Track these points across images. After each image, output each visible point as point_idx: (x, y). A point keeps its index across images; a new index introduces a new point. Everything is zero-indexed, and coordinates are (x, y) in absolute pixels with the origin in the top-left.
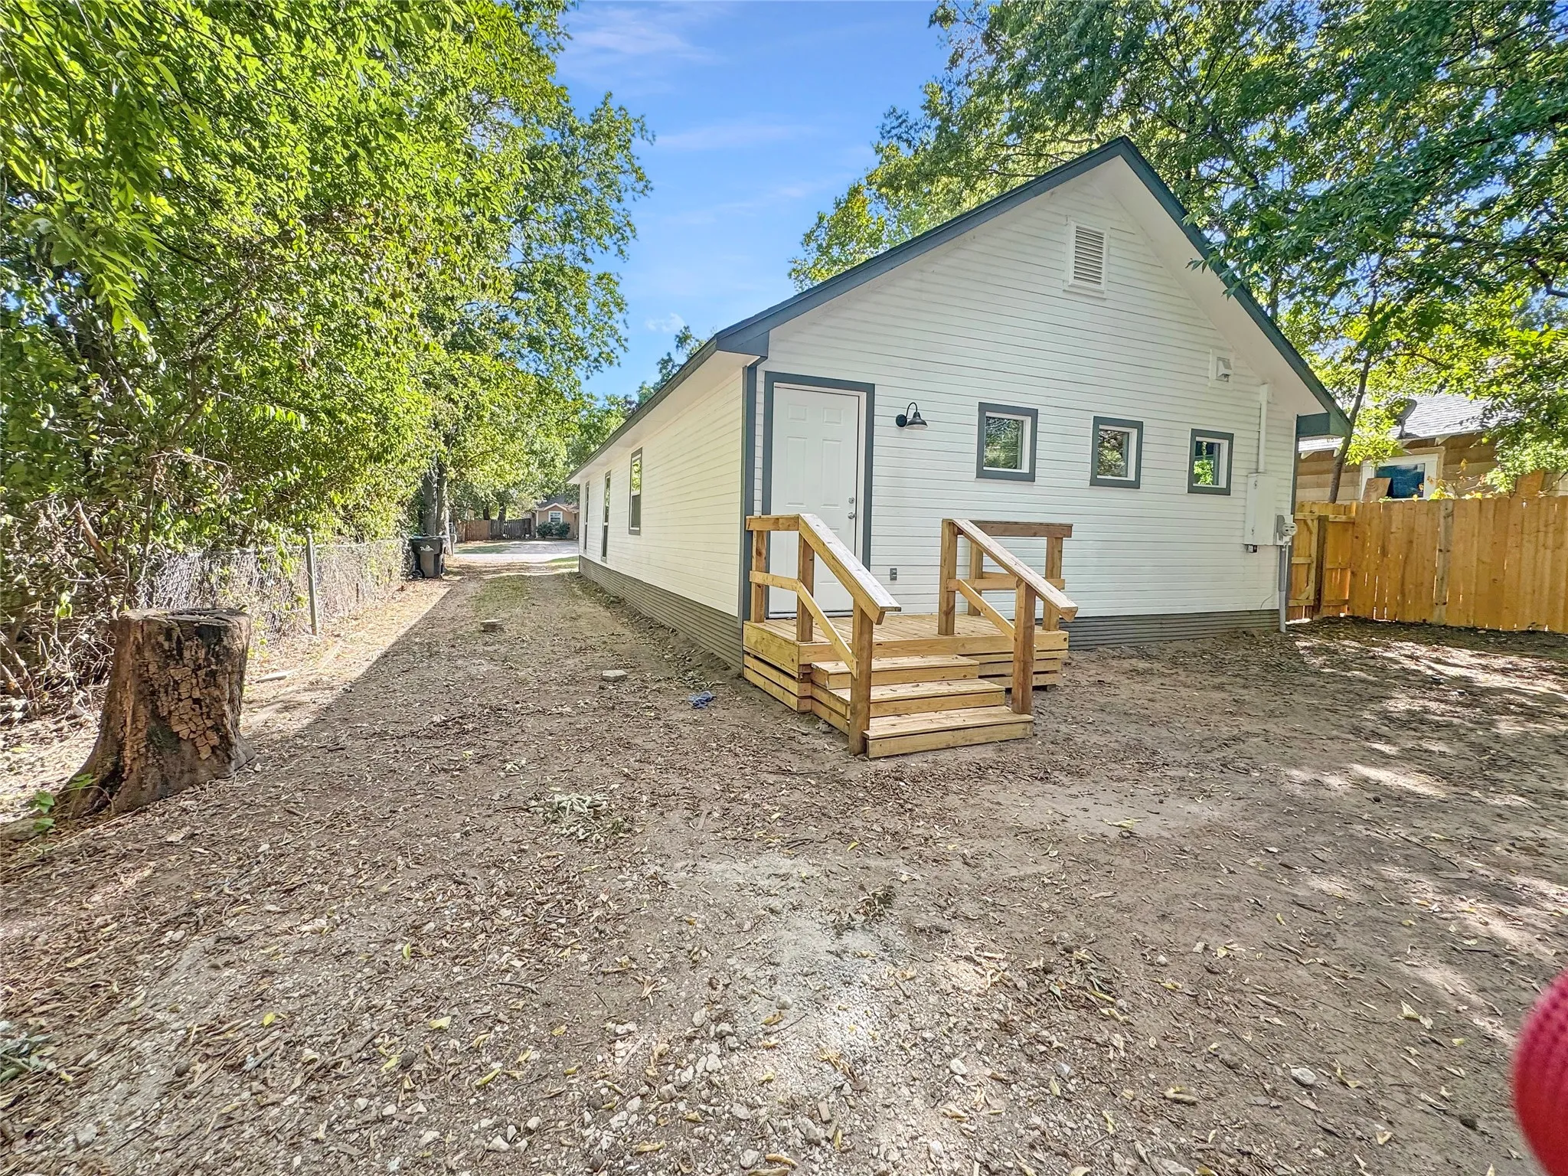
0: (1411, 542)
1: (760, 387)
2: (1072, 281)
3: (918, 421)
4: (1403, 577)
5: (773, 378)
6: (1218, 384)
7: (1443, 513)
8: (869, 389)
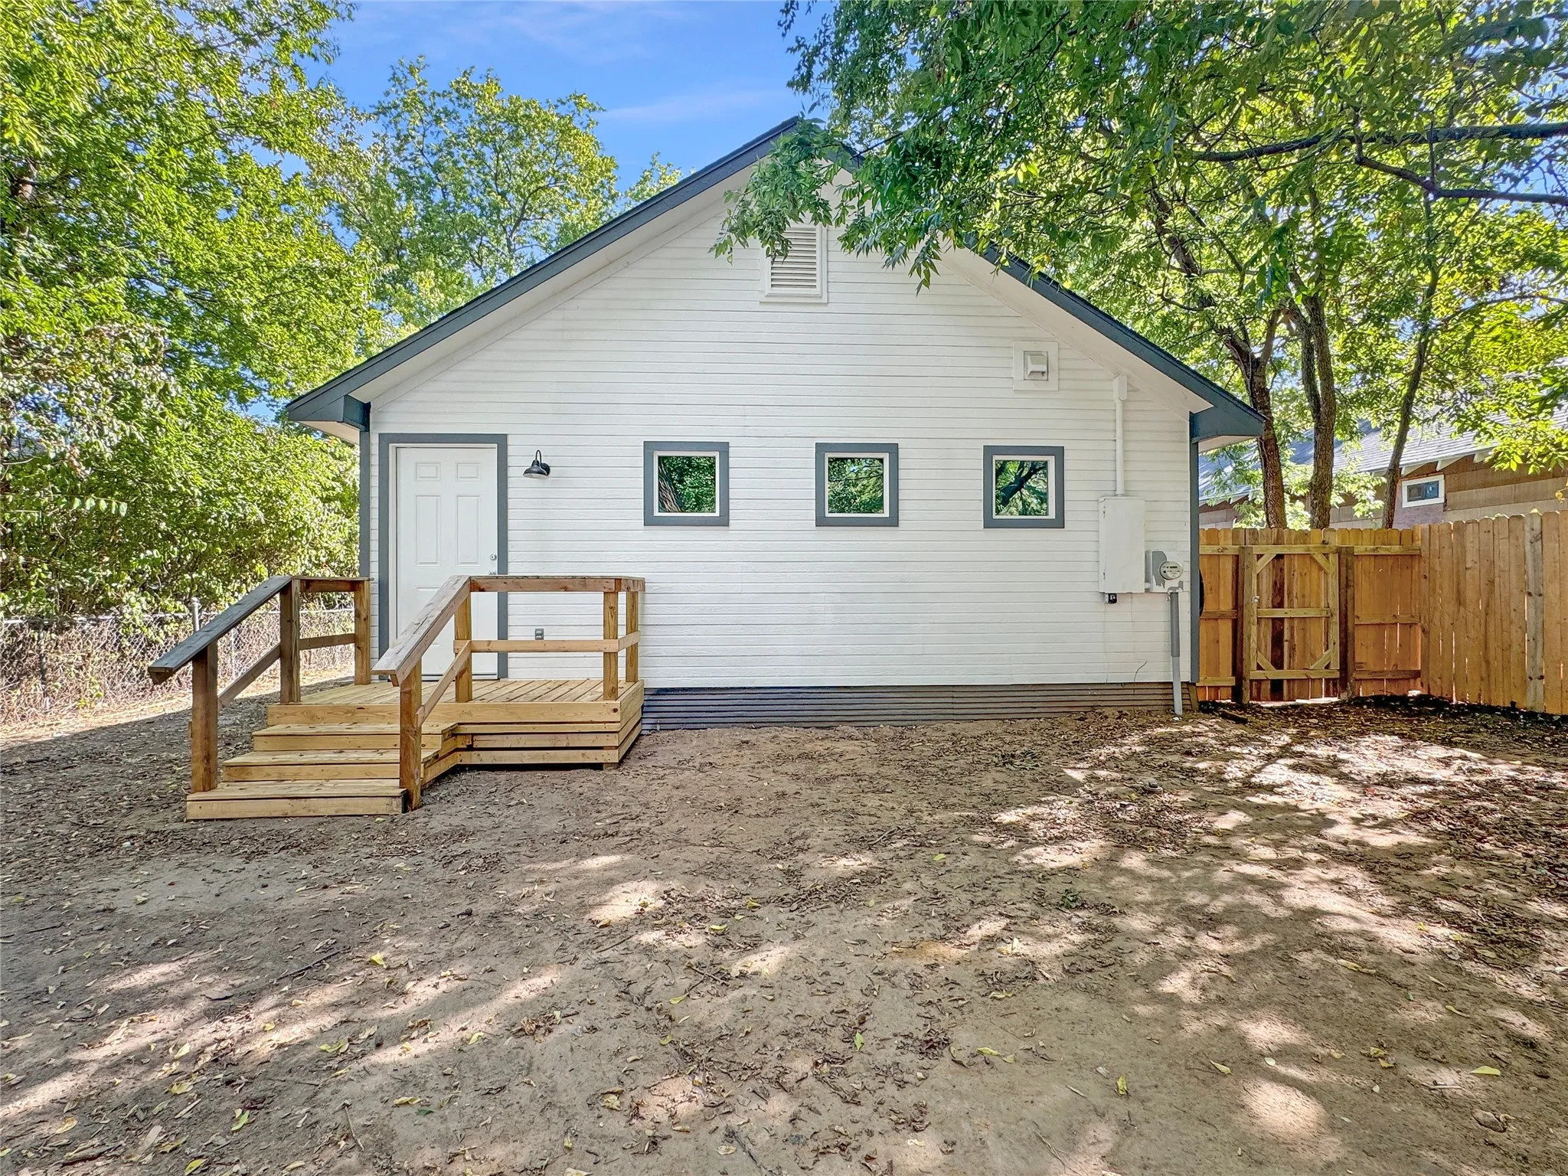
0: (1492, 582)
1: (375, 449)
2: (768, 290)
3: (546, 470)
4: (1486, 635)
5: (386, 439)
6: (1030, 385)
7: (1528, 536)
8: (500, 441)
